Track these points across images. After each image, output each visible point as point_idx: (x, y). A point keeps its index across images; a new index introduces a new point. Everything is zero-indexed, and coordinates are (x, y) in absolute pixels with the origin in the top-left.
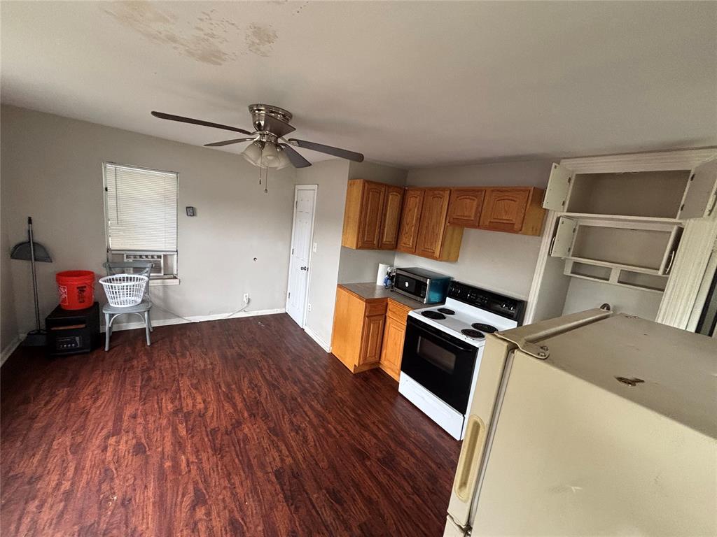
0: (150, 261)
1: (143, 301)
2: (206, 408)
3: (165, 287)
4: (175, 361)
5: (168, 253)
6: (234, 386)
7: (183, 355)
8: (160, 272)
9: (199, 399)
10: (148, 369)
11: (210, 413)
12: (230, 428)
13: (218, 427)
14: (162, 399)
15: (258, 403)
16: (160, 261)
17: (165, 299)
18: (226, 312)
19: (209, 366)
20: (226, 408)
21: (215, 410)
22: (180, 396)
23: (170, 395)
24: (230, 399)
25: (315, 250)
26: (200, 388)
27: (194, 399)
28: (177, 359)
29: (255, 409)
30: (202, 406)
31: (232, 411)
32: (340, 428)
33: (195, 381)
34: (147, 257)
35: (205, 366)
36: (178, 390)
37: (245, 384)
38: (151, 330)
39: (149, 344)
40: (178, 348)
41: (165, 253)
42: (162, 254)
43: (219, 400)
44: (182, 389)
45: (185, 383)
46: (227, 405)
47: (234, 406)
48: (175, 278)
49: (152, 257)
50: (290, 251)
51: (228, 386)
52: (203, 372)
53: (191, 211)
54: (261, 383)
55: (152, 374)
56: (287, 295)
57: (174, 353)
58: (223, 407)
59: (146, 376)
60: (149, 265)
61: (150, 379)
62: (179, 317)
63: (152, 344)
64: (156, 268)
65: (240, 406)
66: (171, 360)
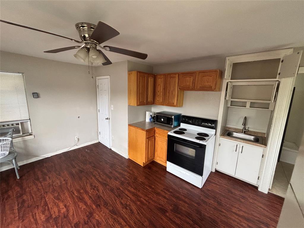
0: (11, 128)
1: (10, 153)
2: (68, 211)
3: (25, 141)
4: (39, 185)
5: (23, 121)
6: (82, 191)
7: (45, 180)
8: (19, 132)
9: (61, 205)
10: (21, 195)
11: (71, 213)
12: (86, 219)
13: (79, 221)
14: (36, 214)
15: (99, 197)
16: (19, 127)
17: (26, 148)
18: (66, 148)
19: (64, 182)
20: (80, 206)
21: (74, 209)
22: (48, 207)
23: (41, 209)
24: (82, 199)
25: (112, 109)
26: (60, 198)
27: (58, 206)
28: (41, 183)
29: (98, 201)
30: (65, 210)
31: (85, 207)
32: (147, 199)
33: (56, 195)
34: (8, 125)
35: (61, 183)
36: (46, 204)
37: (88, 188)
38: (19, 169)
39: (18, 178)
40: (40, 176)
41: (21, 121)
42: (19, 122)
43: (75, 203)
44: (48, 202)
45: (50, 198)
46: (81, 205)
47: (86, 204)
48: (31, 135)
49: (12, 125)
50: (97, 111)
51: (78, 191)
52: (61, 187)
53: (36, 95)
54: (98, 184)
55: (25, 197)
56: (98, 133)
57: (38, 179)
58: (79, 206)
59: (20, 200)
60: (11, 130)
61: (24, 201)
62: (38, 156)
63: (21, 177)
64: (17, 131)
65: (89, 202)
66: (37, 185)
